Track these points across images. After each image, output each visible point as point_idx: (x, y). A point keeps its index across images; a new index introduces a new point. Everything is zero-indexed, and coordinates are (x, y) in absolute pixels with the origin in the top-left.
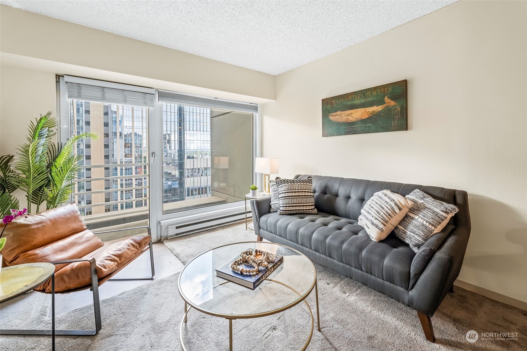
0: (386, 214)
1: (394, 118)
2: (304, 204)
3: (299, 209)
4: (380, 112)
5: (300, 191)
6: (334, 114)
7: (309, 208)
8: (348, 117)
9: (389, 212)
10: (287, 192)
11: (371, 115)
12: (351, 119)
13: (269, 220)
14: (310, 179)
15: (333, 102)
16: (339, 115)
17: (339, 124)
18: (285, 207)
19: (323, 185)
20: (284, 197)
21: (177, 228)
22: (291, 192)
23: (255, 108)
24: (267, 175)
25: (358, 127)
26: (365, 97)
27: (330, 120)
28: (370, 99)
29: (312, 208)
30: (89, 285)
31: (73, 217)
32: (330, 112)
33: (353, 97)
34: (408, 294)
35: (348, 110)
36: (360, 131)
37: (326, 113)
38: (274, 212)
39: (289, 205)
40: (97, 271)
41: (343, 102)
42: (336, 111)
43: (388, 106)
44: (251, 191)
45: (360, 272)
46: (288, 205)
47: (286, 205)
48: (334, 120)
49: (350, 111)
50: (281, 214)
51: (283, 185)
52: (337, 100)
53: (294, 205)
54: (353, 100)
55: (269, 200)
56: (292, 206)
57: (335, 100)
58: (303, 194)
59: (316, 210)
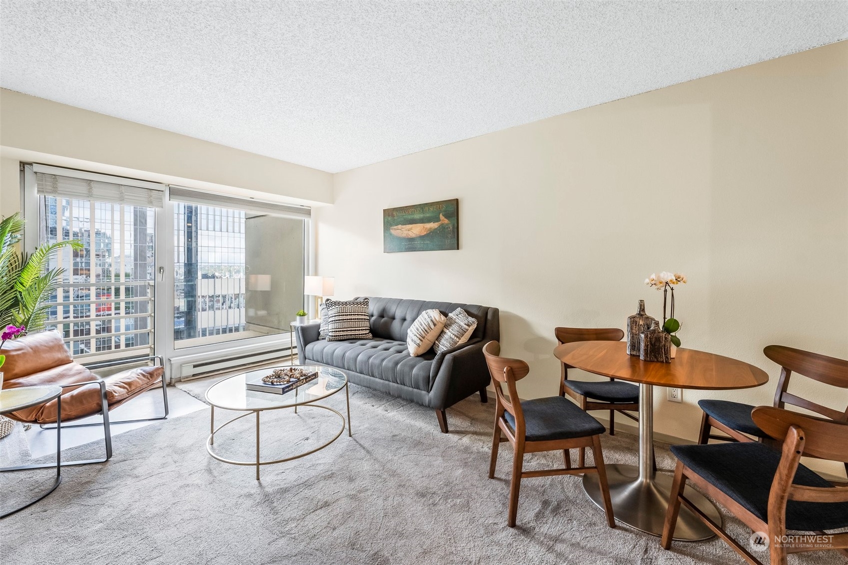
0: (423, 330)
1: (447, 237)
2: (357, 329)
3: (351, 333)
4: (436, 229)
5: (352, 314)
6: (395, 227)
7: (362, 333)
8: (408, 232)
9: (426, 328)
10: (338, 316)
11: (429, 232)
12: (411, 234)
13: (315, 347)
14: (366, 301)
15: (394, 213)
16: (399, 229)
17: (401, 239)
18: (334, 331)
19: (381, 308)
20: (334, 321)
21: (195, 366)
22: (342, 315)
23: (308, 212)
24: (319, 297)
25: (418, 243)
26: (423, 212)
27: (391, 234)
28: (428, 215)
29: (366, 332)
31: (56, 347)
32: (391, 225)
33: (412, 211)
34: (428, 395)
35: (408, 224)
36: (418, 248)
37: (387, 225)
38: (323, 339)
39: (339, 330)
40: (108, 395)
41: (403, 215)
43: (443, 224)
44: (298, 318)
45: (396, 385)
46: (337, 330)
47: (335, 330)
48: (396, 235)
49: (410, 226)
50: (330, 341)
51: (334, 307)
52: (398, 212)
53: (345, 329)
54: (413, 214)
55: (318, 326)
56: (342, 331)
57: (396, 212)
58: (357, 317)
59: (370, 335)
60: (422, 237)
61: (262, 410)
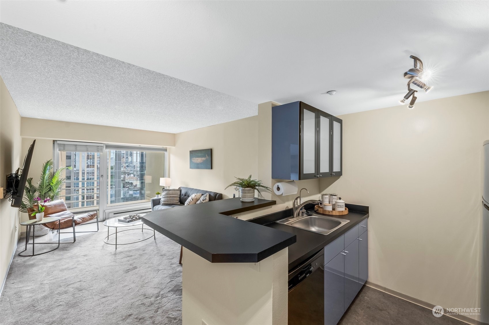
1: (209, 164)
2: (174, 200)
3: (171, 202)
4: (205, 160)
5: (172, 194)
6: (193, 158)
11: (203, 161)
12: (198, 162)
13: (157, 207)
14: (179, 189)
16: (195, 159)
17: (195, 164)
18: (164, 202)
19: (186, 192)
20: (166, 197)
21: (114, 214)
23: (166, 150)
24: (165, 187)
27: (192, 161)
28: (203, 154)
29: (177, 202)
30: (72, 226)
31: (62, 205)
36: (200, 168)
37: (191, 157)
38: (160, 204)
40: (75, 221)
43: (207, 159)
44: (156, 195)
46: (166, 201)
49: (197, 158)
50: (162, 205)
51: (165, 192)
53: (168, 201)
55: (160, 199)
58: (173, 196)
59: (179, 203)
60: (201, 163)
61: (118, 227)
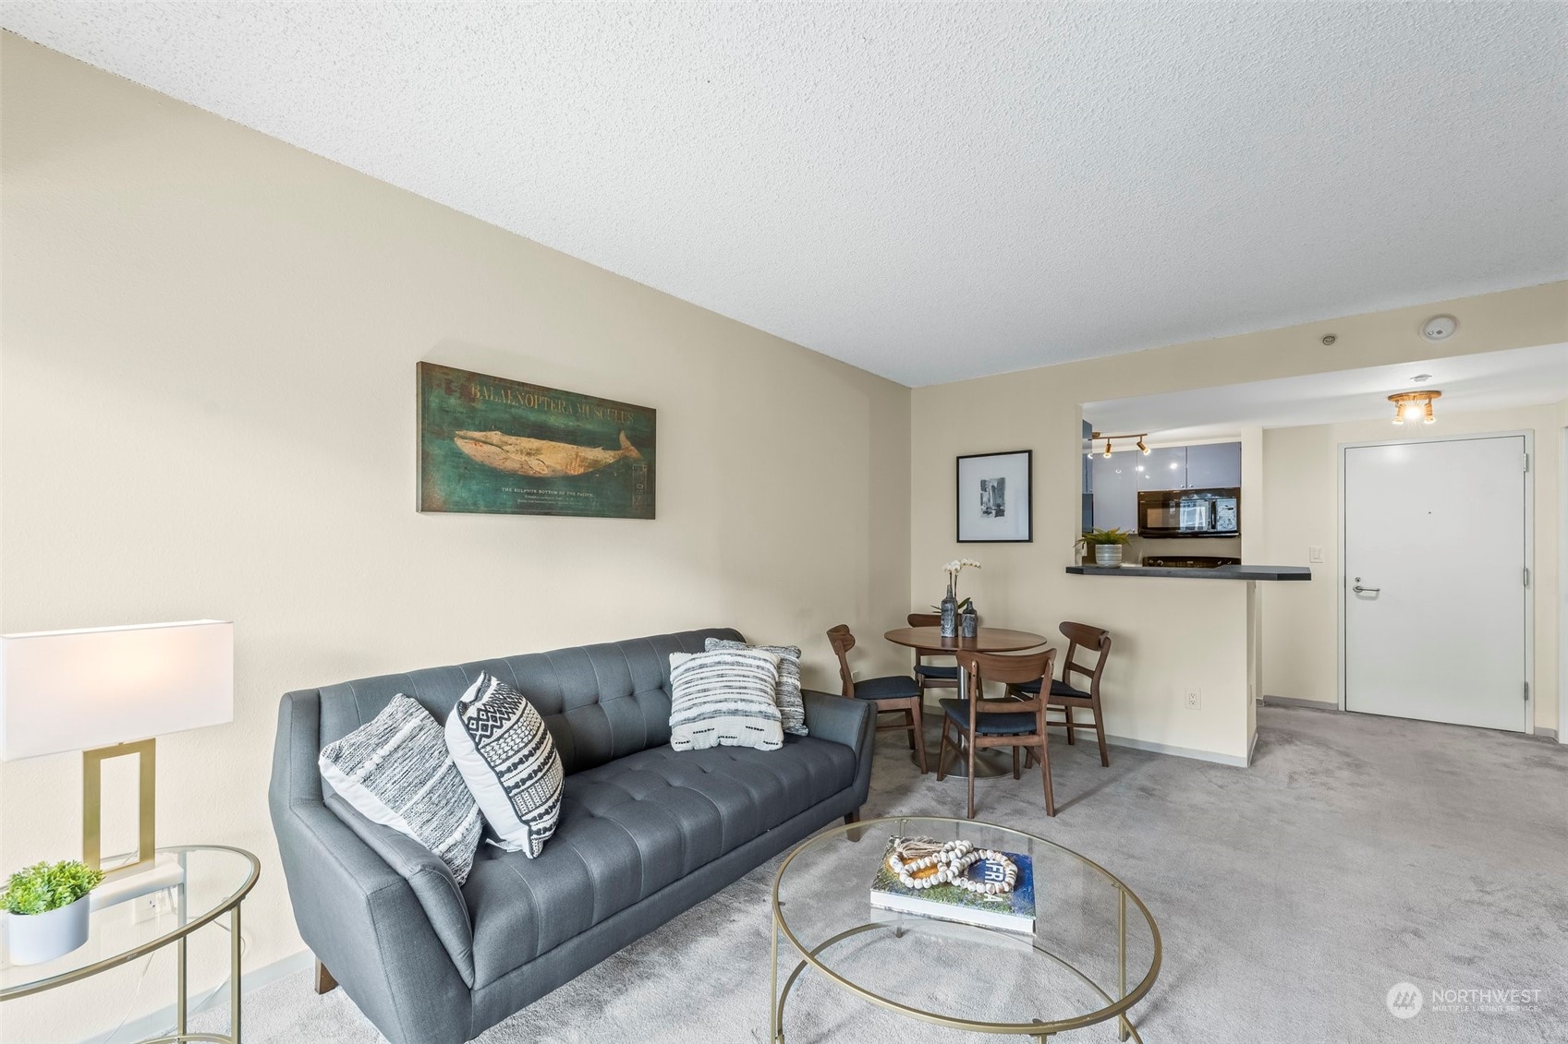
6: (477, 435)
8: (527, 458)
11: (591, 470)
12: (538, 466)
15: (475, 389)
16: (495, 442)
25: (558, 494)
26: (576, 415)
28: (589, 427)
33: (543, 402)
35: (529, 437)
36: (562, 508)
37: (441, 422)
41: (511, 406)
42: (485, 427)
43: (625, 458)
48: (478, 458)
49: (534, 443)
52: (489, 391)
54: (546, 412)
57: (481, 385)
